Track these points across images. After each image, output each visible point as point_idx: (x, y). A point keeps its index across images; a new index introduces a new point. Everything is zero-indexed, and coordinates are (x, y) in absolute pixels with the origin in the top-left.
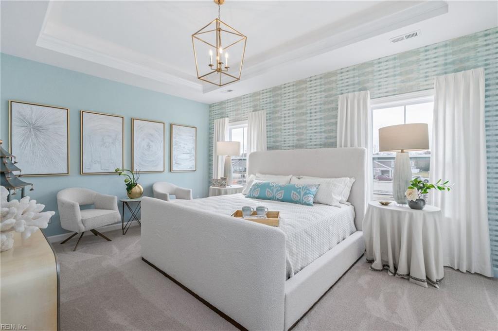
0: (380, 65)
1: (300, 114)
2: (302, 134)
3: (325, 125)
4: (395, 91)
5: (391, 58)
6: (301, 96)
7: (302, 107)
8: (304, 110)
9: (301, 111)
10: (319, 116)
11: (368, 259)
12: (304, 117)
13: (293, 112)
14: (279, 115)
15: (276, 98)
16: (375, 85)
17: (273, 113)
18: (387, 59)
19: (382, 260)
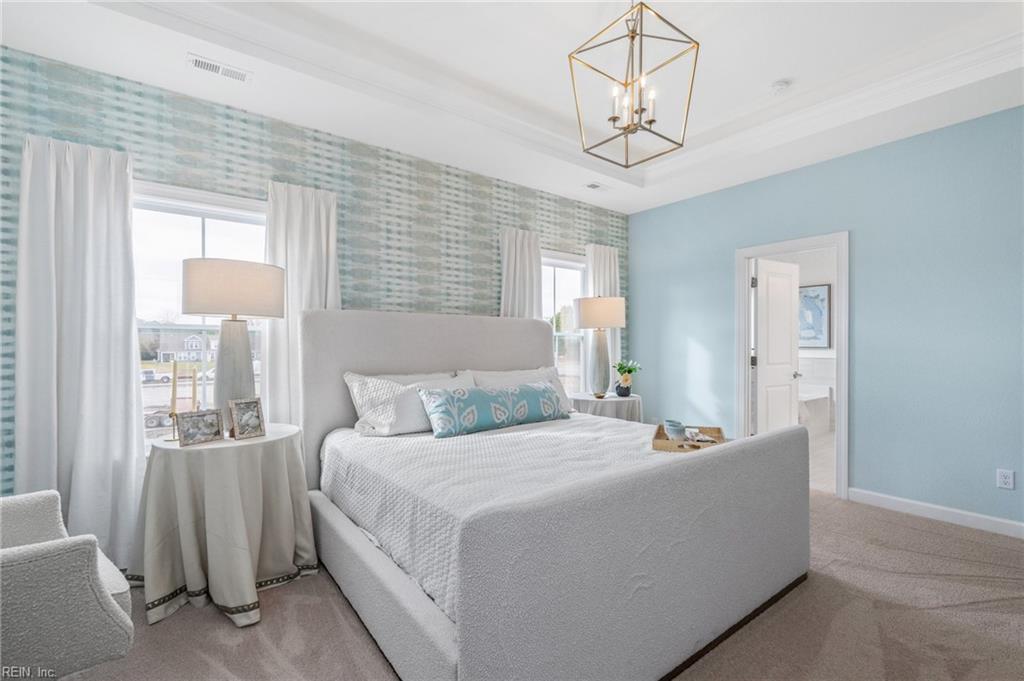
0: (542, 200)
1: (426, 235)
2: (431, 280)
3: (473, 272)
4: (556, 244)
5: (552, 197)
6: (428, 196)
7: (429, 222)
8: (434, 230)
9: (426, 229)
10: (463, 250)
12: (434, 245)
13: (409, 226)
14: (371, 220)
15: (363, 175)
16: (537, 228)
17: (353, 209)
18: (549, 196)
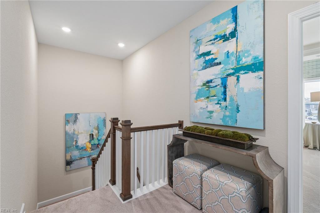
0: (309, 64)
4: (317, 75)
5: (315, 61)
11: (305, 146)
16: (306, 72)
18: (312, 61)
19: (313, 145)
